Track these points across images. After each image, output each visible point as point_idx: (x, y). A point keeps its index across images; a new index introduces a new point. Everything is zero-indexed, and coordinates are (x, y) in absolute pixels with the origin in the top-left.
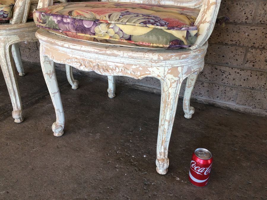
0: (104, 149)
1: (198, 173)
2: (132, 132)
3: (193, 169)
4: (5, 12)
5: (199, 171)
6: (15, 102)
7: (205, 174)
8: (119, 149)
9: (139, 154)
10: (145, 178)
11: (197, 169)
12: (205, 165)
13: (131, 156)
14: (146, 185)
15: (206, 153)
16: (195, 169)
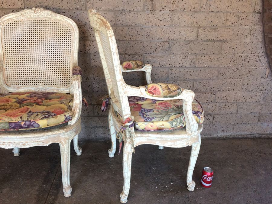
0: (148, 189)
1: (209, 181)
2: (151, 172)
3: (206, 179)
4: (71, 116)
5: (209, 179)
6: (66, 181)
7: (212, 180)
8: (155, 186)
9: (168, 183)
10: (183, 195)
11: (209, 178)
12: (211, 175)
13: (165, 187)
14: (187, 198)
15: (209, 169)
16: (207, 179)
